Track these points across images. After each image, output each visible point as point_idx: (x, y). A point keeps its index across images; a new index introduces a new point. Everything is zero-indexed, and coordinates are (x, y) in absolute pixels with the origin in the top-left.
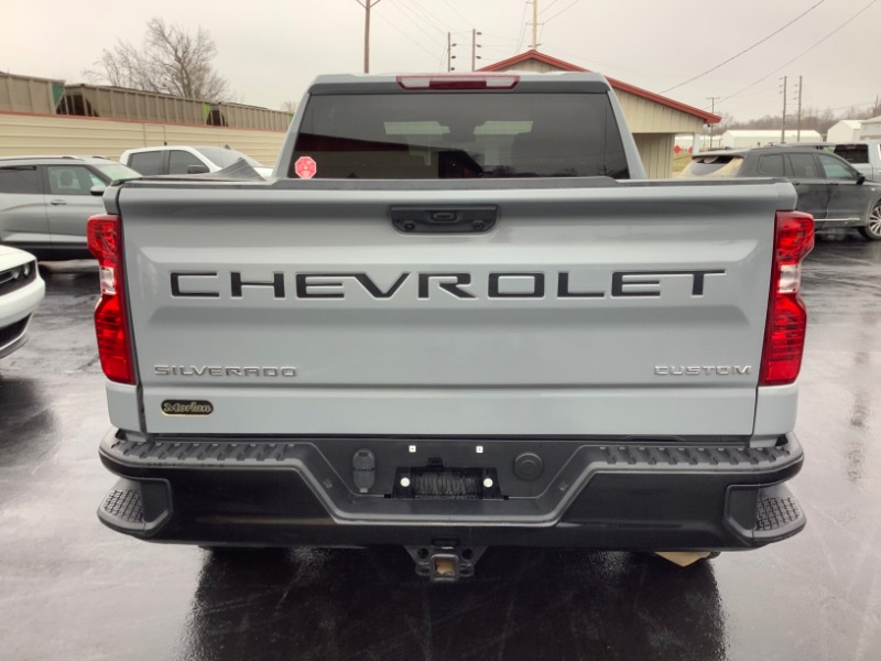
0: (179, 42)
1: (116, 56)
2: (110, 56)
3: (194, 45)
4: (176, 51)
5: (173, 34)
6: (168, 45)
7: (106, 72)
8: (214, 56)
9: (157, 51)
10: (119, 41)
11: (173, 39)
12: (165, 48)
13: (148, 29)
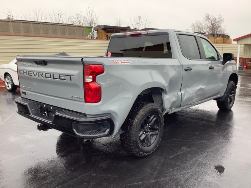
0: (213, 19)
1: (195, 25)
2: (193, 25)
3: (217, 20)
4: (212, 22)
5: (212, 17)
6: (210, 21)
7: (192, 29)
8: (223, 22)
9: (206, 22)
10: (197, 21)
11: (211, 19)
12: (209, 21)
13: (205, 16)
